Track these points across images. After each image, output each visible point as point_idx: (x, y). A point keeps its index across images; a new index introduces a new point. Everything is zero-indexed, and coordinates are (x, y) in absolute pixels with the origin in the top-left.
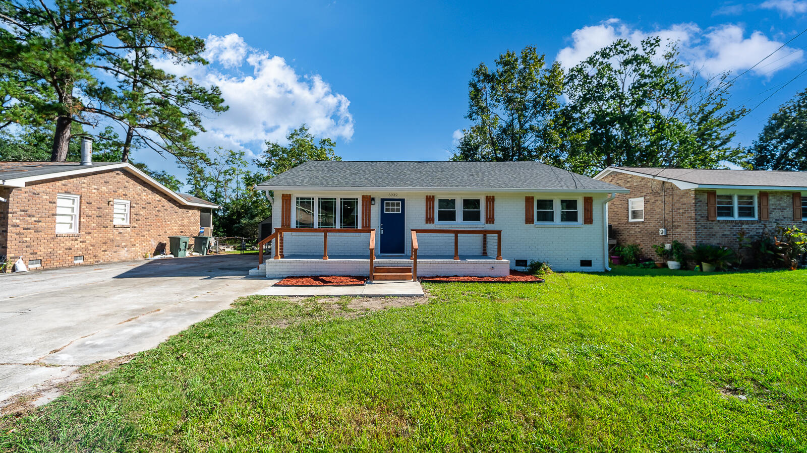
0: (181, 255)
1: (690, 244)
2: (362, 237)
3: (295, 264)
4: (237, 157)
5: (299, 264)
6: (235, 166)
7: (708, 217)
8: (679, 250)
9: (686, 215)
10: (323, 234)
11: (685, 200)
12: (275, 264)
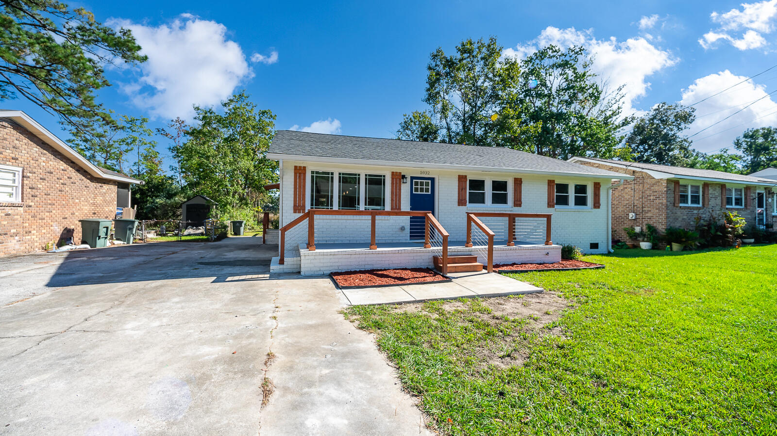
0: (101, 244)
1: (662, 228)
2: (391, 221)
3: (340, 256)
4: (138, 123)
5: (344, 256)
6: (135, 135)
7: (674, 203)
8: (652, 233)
9: (657, 201)
10: (370, 217)
11: (656, 188)
12: (313, 257)
